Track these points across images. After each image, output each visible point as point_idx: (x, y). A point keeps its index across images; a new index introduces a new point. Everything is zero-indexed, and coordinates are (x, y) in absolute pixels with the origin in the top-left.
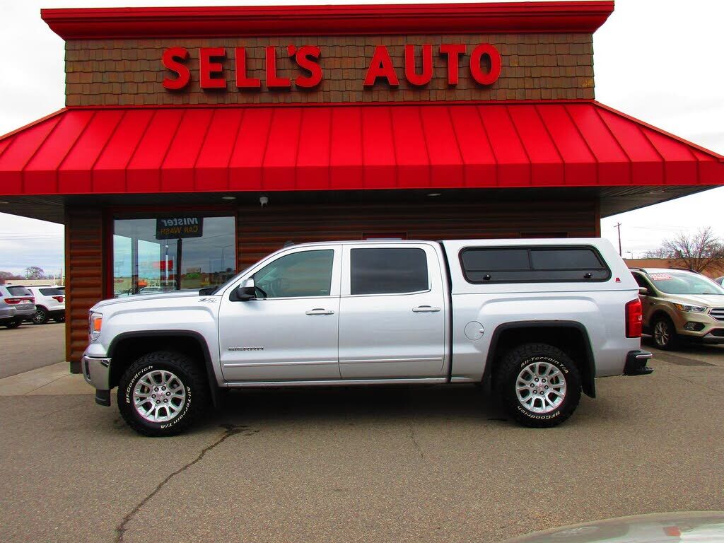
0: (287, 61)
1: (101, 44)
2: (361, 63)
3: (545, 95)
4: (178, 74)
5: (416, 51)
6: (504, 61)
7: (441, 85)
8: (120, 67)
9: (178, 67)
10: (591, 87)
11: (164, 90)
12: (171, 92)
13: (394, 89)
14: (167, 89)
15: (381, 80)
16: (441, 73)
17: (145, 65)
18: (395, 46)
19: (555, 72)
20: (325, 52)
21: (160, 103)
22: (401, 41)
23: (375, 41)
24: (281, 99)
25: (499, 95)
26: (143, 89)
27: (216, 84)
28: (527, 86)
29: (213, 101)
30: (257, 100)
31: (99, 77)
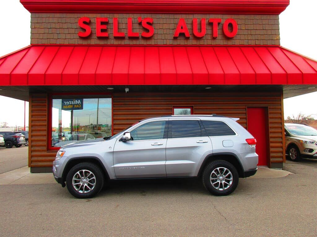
0: (137, 25)
1: (48, 15)
2: (172, 26)
3: (258, 43)
4: (85, 30)
5: (198, 21)
6: (239, 27)
7: (209, 37)
8: (57, 26)
9: (85, 26)
10: (279, 40)
11: (78, 37)
12: (82, 38)
13: (187, 38)
14: (80, 37)
15: (182, 35)
16: (209, 32)
17: (70, 26)
18: (189, 19)
19: (262, 32)
20: (155, 21)
21: (76, 43)
22: (191, 17)
23: (179, 16)
24: (135, 42)
25: (236, 42)
26: (68, 36)
27: (104, 35)
28: (249, 38)
29: (102, 43)
30: (123, 42)
31: (47, 31)
